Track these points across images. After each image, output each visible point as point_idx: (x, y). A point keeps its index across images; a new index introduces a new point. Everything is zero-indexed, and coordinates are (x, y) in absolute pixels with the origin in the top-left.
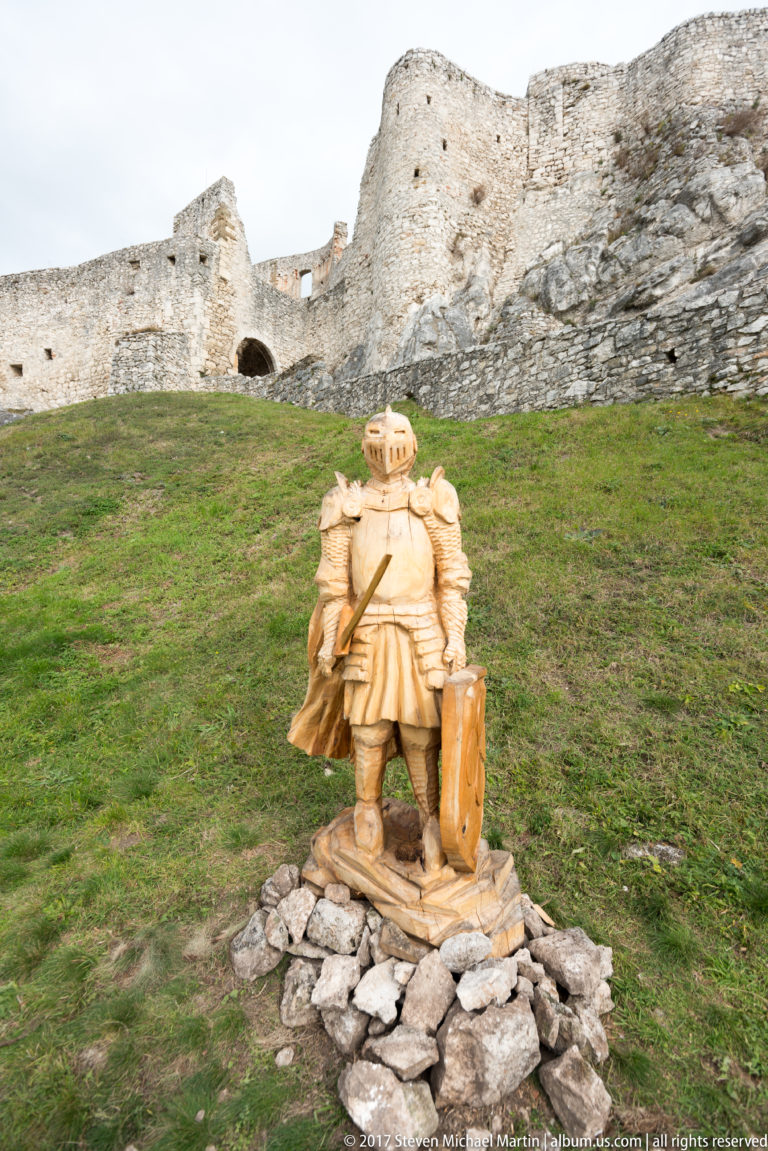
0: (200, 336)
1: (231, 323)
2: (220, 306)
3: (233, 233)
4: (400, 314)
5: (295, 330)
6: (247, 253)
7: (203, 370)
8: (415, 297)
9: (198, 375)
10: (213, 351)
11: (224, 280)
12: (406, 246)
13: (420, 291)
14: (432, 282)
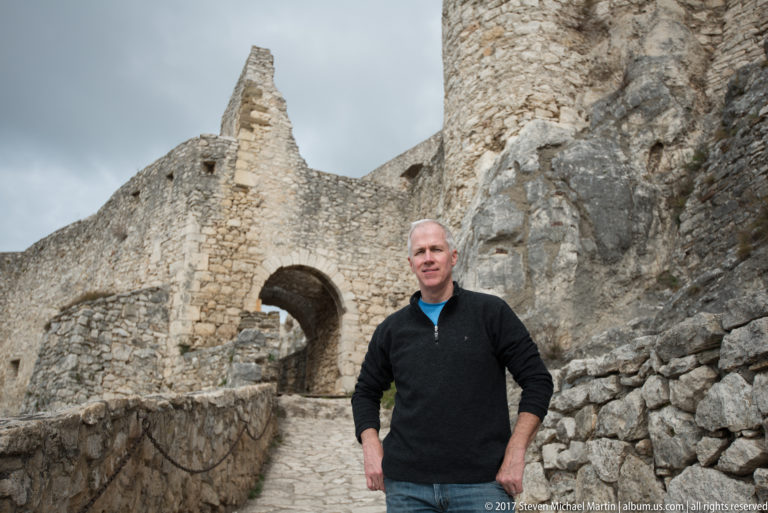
0: (188, 285)
1: (252, 250)
2: (231, 229)
3: (265, 116)
4: (460, 181)
5: (383, 232)
6: (291, 138)
7: (187, 341)
8: (488, 139)
9: (176, 351)
10: (211, 303)
11: (245, 188)
12: (470, 51)
13: (498, 125)
14: (522, 101)
